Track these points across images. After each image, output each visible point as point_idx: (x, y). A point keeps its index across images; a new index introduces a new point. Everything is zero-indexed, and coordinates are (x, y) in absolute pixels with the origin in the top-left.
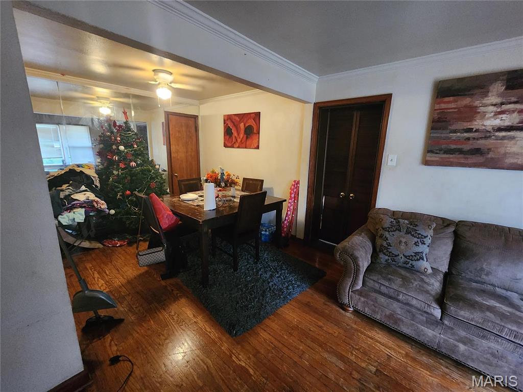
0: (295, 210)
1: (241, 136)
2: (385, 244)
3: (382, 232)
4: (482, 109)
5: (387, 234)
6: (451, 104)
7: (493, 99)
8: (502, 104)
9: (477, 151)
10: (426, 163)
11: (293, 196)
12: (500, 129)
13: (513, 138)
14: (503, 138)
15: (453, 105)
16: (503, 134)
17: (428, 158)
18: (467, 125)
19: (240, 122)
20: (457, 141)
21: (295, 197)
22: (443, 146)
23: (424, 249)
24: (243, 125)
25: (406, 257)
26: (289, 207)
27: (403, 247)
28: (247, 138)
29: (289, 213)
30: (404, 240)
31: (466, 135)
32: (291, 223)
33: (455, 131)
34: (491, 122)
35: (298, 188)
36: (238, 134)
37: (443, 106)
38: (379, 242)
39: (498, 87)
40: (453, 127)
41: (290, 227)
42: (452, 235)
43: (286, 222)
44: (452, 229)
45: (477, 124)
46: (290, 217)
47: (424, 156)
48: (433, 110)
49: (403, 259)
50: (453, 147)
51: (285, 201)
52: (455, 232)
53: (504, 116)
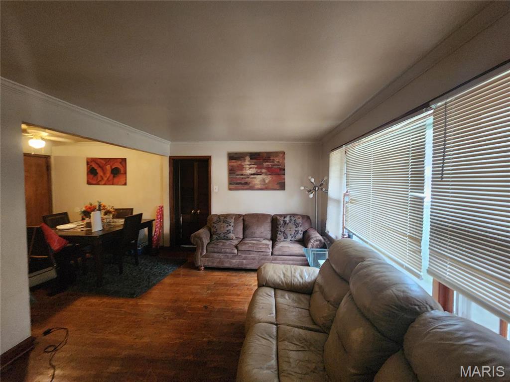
0: (162, 226)
1: (108, 175)
2: (215, 230)
3: (213, 224)
4: (244, 166)
5: (215, 225)
6: (235, 163)
7: (247, 162)
8: (250, 165)
9: (246, 183)
10: (230, 189)
11: (159, 217)
12: (251, 175)
13: (255, 178)
14: (253, 178)
15: (235, 164)
16: (252, 176)
17: (230, 187)
18: (241, 172)
19: (106, 165)
20: (239, 179)
21: (160, 218)
22: (235, 181)
23: (231, 228)
24: (109, 167)
25: (224, 233)
26: (156, 226)
27: (222, 229)
28: (114, 177)
29: (157, 229)
30: (222, 226)
31: (242, 176)
32: (159, 237)
33: (238, 175)
34: (249, 172)
35: (162, 211)
36: (104, 173)
37: (232, 164)
38: (212, 230)
39: (248, 158)
40: (237, 173)
41: (158, 240)
42: (242, 221)
43: (155, 237)
44: (242, 218)
45: (244, 172)
46: (158, 232)
47: (229, 187)
48: (229, 165)
49: (223, 235)
50: (238, 181)
51: (154, 220)
52: (243, 220)
53: (251, 169)
